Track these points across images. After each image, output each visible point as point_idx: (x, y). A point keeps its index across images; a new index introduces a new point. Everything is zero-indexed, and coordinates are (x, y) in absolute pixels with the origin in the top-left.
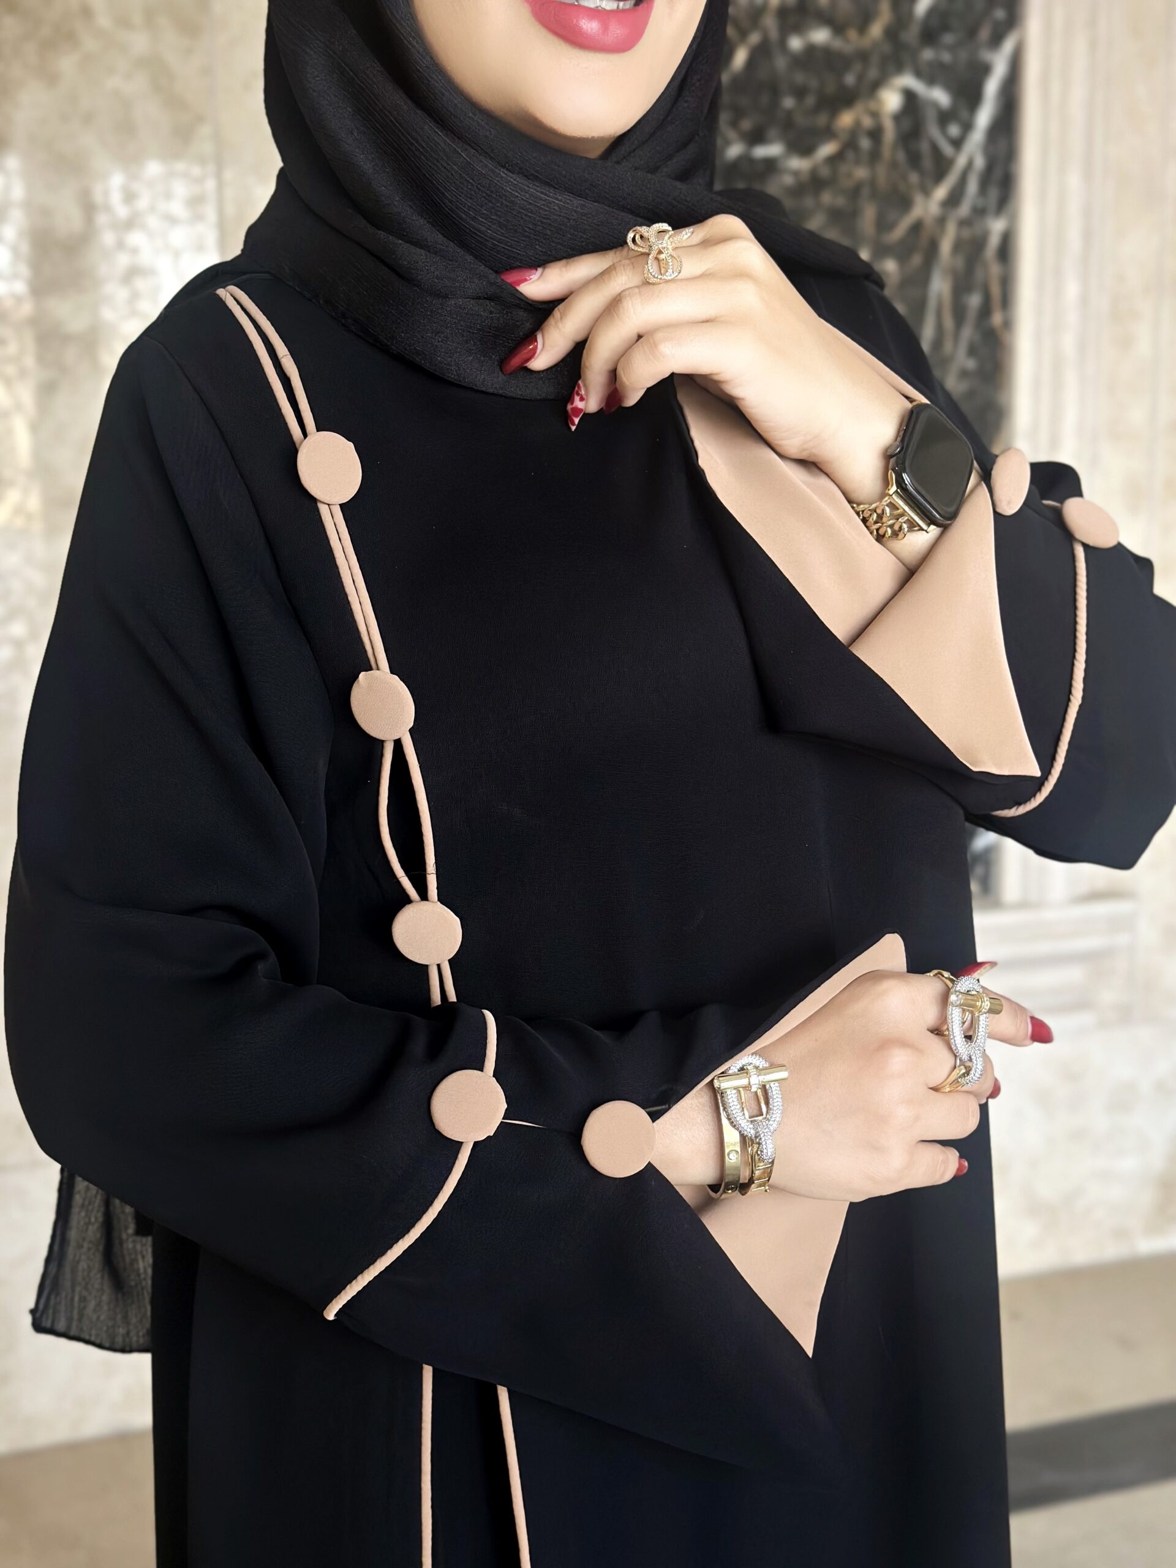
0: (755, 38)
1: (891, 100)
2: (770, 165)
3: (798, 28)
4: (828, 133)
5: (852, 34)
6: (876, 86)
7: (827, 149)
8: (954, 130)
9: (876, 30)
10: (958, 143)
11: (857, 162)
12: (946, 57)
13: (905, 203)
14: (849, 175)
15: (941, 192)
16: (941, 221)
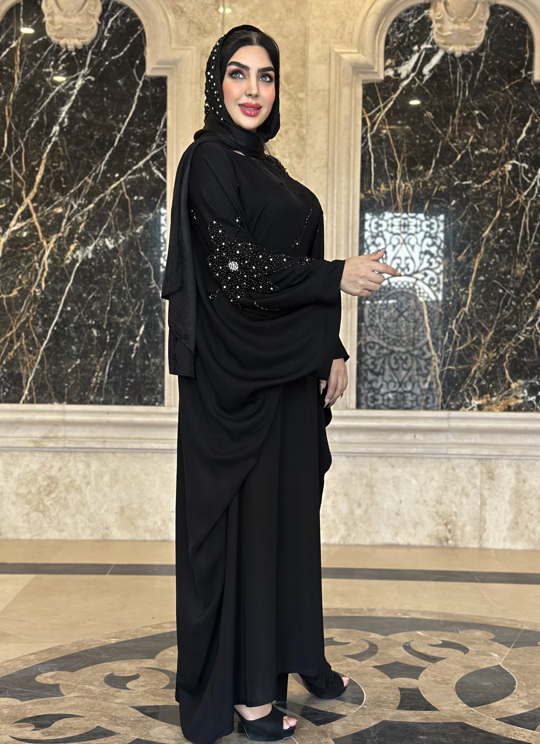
0: (463, 152)
1: (509, 167)
2: (468, 186)
3: (477, 149)
4: (488, 177)
5: (495, 149)
6: (503, 164)
7: (486, 182)
8: (530, 175)
9: (503, 148)
10: (531, 179)
11: (497, 185)
12: (527, 154)
13: (515, 197)
14: (494, 189)
15: (525, 193)
16: (526, 201)
